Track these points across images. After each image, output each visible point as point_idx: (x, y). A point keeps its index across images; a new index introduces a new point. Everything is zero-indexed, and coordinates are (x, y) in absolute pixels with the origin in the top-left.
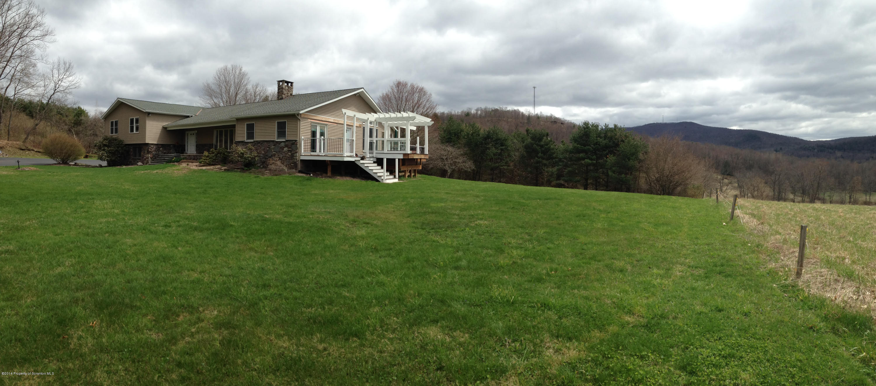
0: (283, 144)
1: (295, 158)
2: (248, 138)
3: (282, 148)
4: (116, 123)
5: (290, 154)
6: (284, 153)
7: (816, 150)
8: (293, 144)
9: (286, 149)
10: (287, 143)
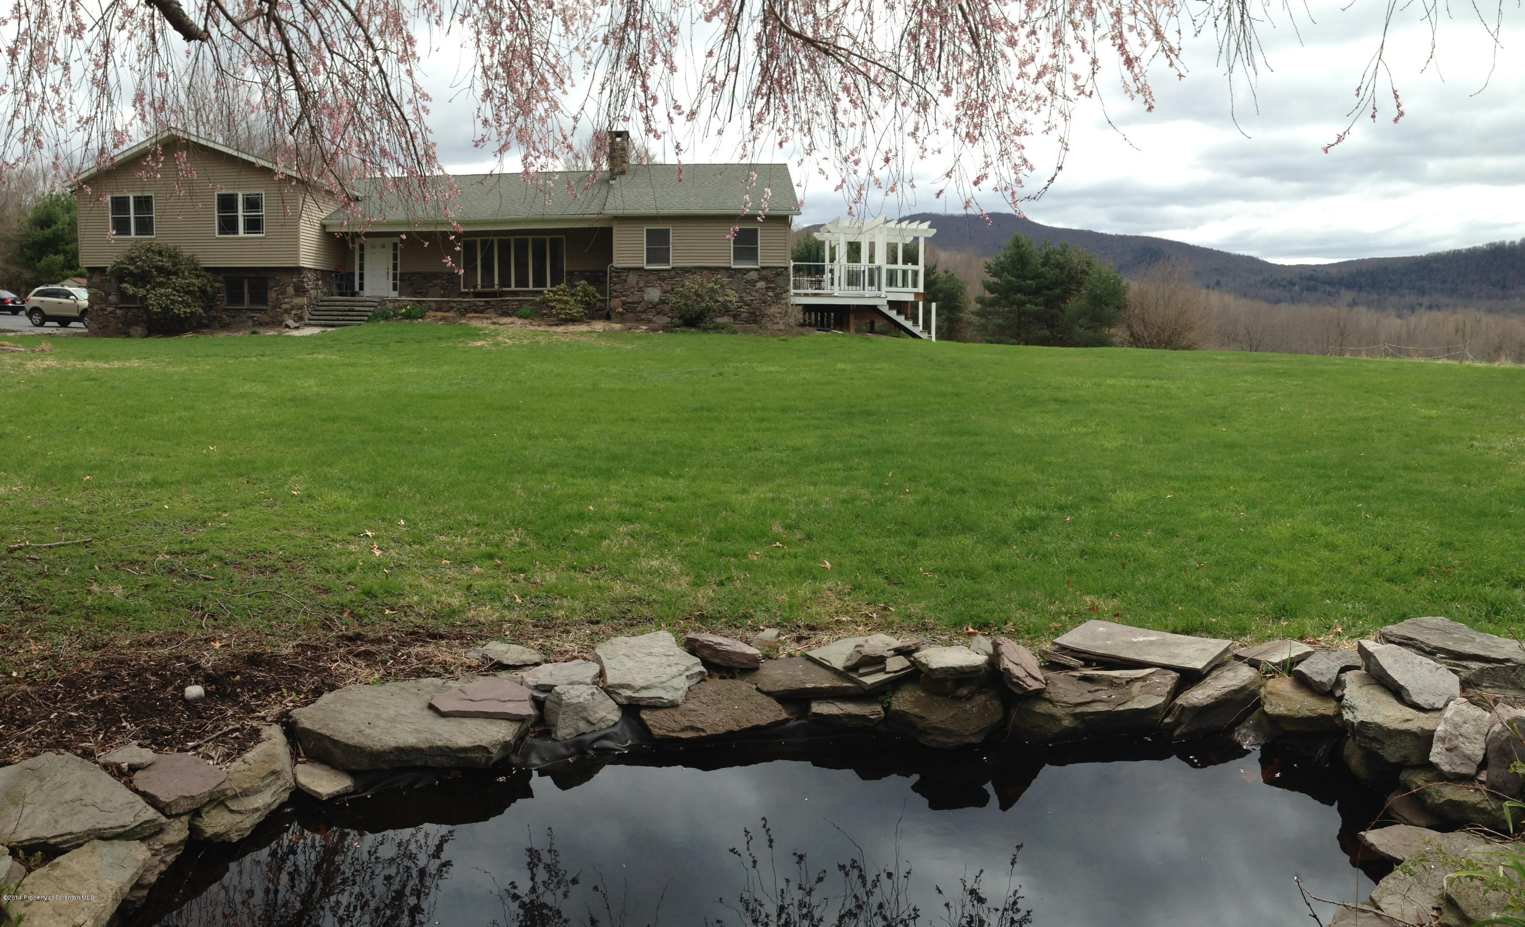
0: (754, 275)
1: (783, 301)
2: (649, 262)
3: (753, 283)
4: (144, 204)
5: (771, 294)
6: (757, 291)
7: (1297, 287)
8: (778, 275)
9: (761, 284)
10: (764, 273)
